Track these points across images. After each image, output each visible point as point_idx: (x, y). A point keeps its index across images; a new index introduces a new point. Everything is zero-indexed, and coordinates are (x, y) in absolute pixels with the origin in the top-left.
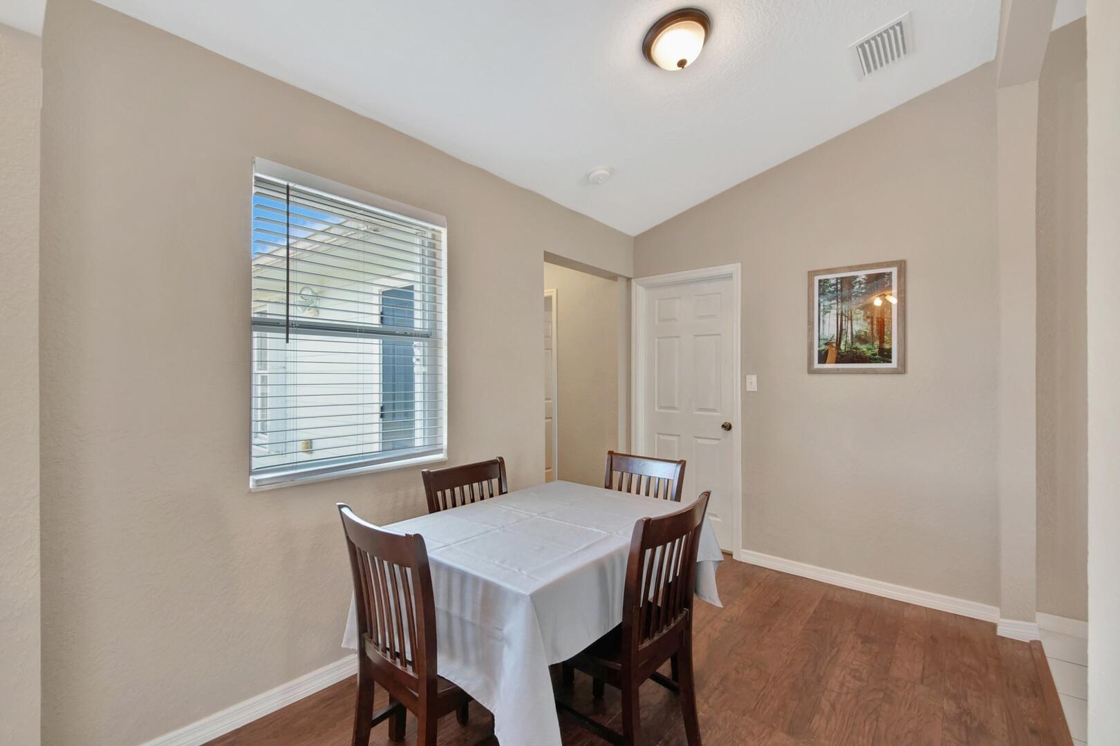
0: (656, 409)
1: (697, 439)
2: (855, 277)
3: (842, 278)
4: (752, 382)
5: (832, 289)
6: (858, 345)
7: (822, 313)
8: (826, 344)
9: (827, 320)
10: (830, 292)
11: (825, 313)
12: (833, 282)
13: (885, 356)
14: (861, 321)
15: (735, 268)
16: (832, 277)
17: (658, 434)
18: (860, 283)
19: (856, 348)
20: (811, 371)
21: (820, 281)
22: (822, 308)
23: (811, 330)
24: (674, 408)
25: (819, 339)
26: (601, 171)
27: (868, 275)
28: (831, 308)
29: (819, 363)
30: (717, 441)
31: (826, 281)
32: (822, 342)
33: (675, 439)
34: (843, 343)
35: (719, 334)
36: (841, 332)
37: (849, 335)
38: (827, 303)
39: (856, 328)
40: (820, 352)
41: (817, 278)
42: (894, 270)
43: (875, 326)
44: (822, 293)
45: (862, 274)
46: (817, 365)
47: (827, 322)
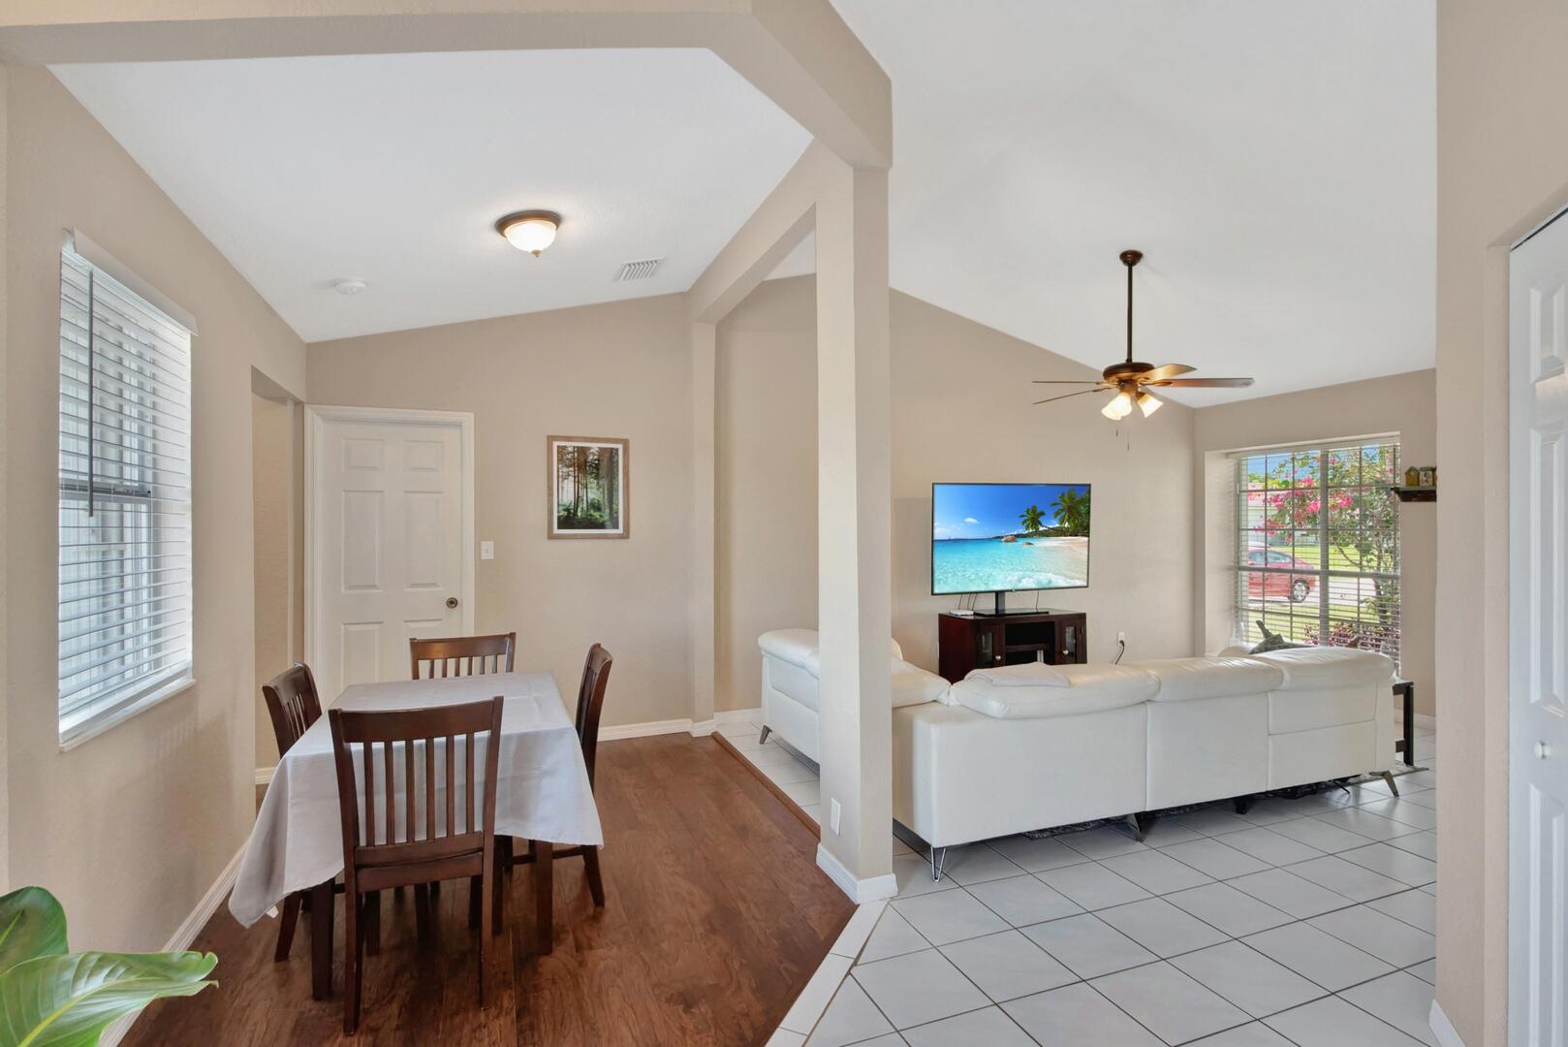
0: (343, 590)
1: (410, 624)
2: (589, 448)
3: (578, 447)
4: (488, 550)
5: (569, 456)
6: (592, 512)
7: (560, 479)
8: (564, 510)
9: (565, 486)
10: (567, 459)
11: (564, 479)
12: (571, 449)
13: (613, 524)
14: (594, 490)
15: (468, 419)
16: (570, 445)
17: (345, 624)
18: (594, 454)
19: (591, 515)
20: (551, 536)
21: (558, 447)
22: (561, 474)
23: (550, 495)
24: (374, 587)
25: (558, 505)
27: (600, 448)
28: (569, 475)
29: (559, 528)
30: (438, 623)
31: (564, 448)
32: (561, 508)
33: (375, 627)
34: (579, 510)
35: (441, 492)
36: (578, 499)
37: (585, 502)
38: (565, 470)
39: (591, 496)
40: (559, 518)
41: (556, 444)
42: (620, 447)
43: (606, 496)
44: (560, 460)
45: (595, 447)
46: (556, 531)
47: (565, 489)
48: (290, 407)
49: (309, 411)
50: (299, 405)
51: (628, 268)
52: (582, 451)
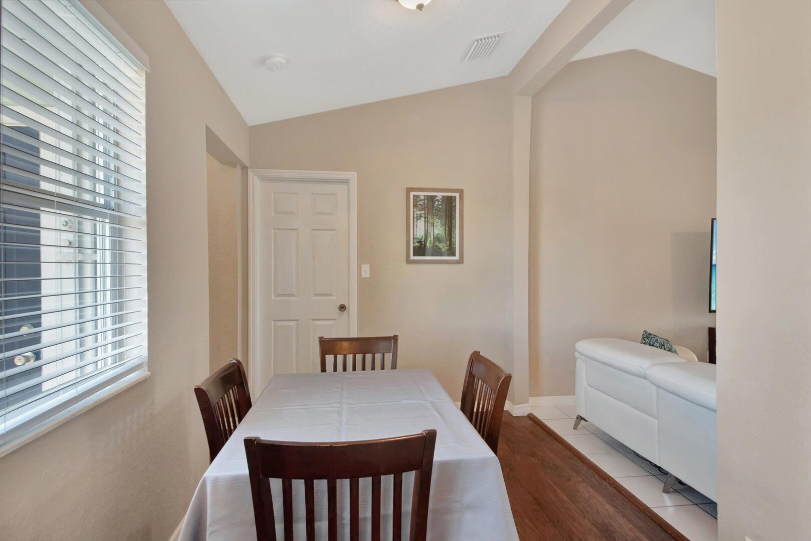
0: (273, 298)
1: (315, 322)
2: (435, 197)
3: (428, 196)
4: (366, 271)
5: (421, 203)
6: (437, 243)
7: (415, 219)
8: (418, 242)
9: (418, 224)
10: (420, 205)
11: (417, 219)
12: (422, 198)
13: (451, 252)
14: (439, 228)
15: (352, 176)
16: (423, 194)
17: (274, 321)
18: (439, 201)
19: (436, 246)
20: (409, 261)
21: (414, 196)
22: (415, 215)
23: (408, 232)
24: (293, 295)
25: (414, 239)
26: (279, 59)
27: (443, 196)
28: (421, 217)
29: (414, 255)
30: (333, 321)
31: (418, 196)
32: (415, 241)
33: (292, 323)
34: (428, 242)
35: (334, 230)
36: (427, 234)
37: (432, 236)
38: (418, 213)
39: (436, 232)
40: (414, 247)
41: (412, 194)
42: (457, 195)
43: (447, 231)
44: (415, 206)
45: (439, 195)
46: (412, 257)
47: (418, 226)
48: (238, 171)
49: (251, 174)
50: (245, 169)
51: (476, 43)
52: (432, 199)
